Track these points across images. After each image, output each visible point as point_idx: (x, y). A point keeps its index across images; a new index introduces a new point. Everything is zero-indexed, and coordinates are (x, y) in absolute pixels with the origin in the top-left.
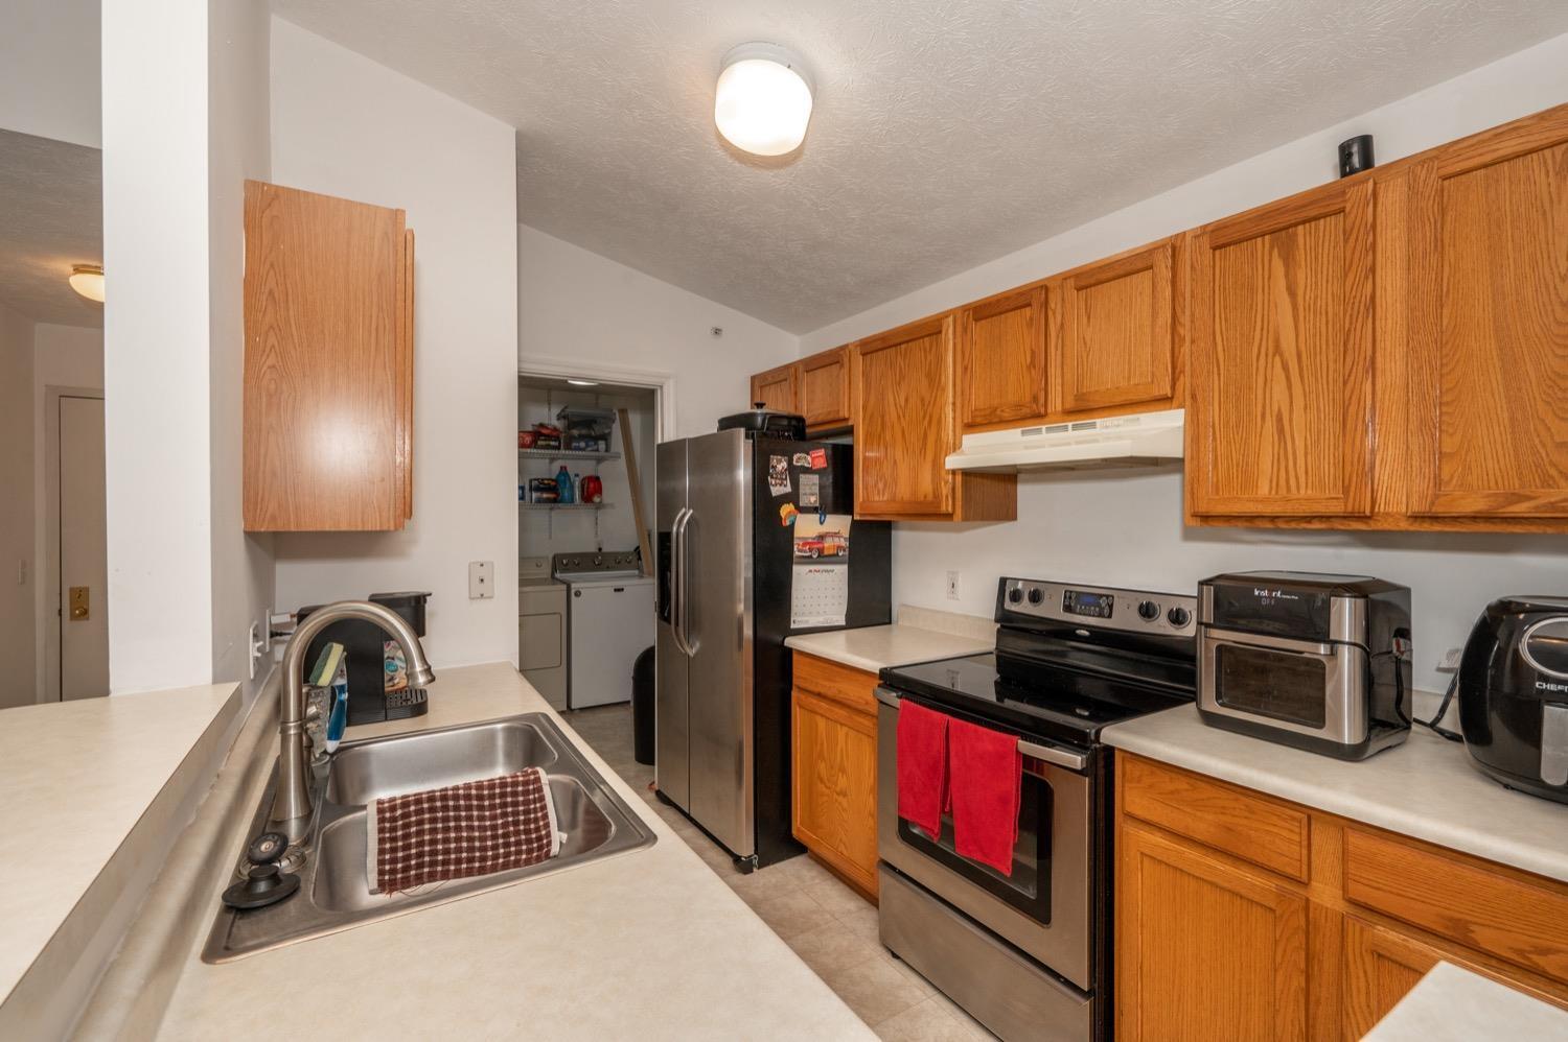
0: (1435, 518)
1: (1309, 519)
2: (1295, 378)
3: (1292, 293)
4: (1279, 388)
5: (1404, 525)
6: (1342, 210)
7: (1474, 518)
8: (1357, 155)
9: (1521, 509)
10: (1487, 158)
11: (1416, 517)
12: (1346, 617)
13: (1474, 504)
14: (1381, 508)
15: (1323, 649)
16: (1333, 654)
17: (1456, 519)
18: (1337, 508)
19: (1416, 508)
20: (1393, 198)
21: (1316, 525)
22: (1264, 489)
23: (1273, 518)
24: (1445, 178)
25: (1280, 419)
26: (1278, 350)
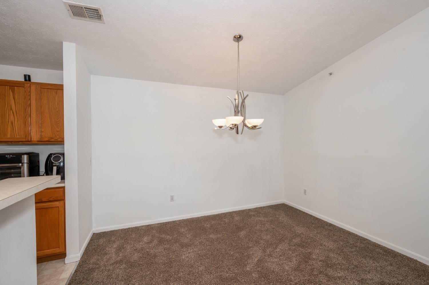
0: (41, 141)
1: (19, 142)
2: (15, 115)
3: (14, 98)
4: (12, 117)
5: (36, 143)
6: (24, 87)
7: (47, 141)
8: (27, 78)
9: (52, 140)
10: (47, 88)
11: (38, 141)
12: (25, 158)
13: (46, 139)
14: (32, 140)
15: (20, 164)
16: (22, 165)
17: (44, 141)
18: (24, 140)
19: (38, 140)
20: (33, 88)
21: (20, 143)
22: (9, 136)
23: (11, 142)
24: (41, 88)
25: (12, 123)
26: (11, 109)
